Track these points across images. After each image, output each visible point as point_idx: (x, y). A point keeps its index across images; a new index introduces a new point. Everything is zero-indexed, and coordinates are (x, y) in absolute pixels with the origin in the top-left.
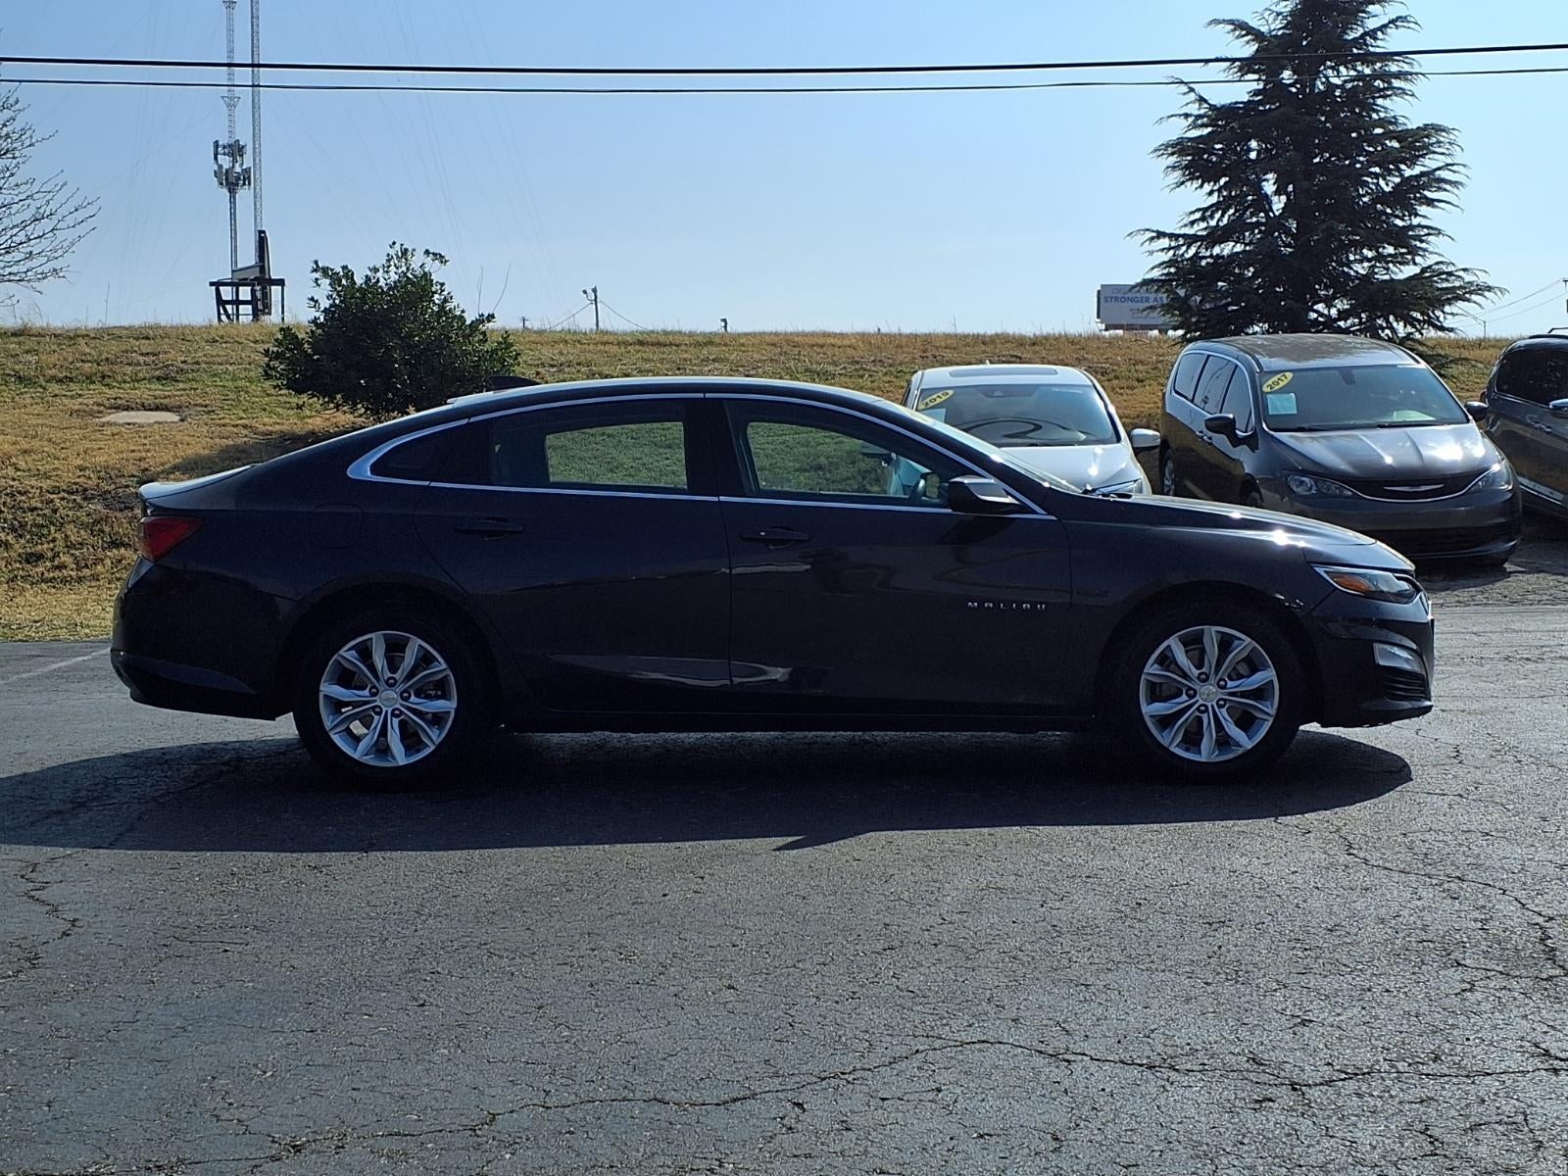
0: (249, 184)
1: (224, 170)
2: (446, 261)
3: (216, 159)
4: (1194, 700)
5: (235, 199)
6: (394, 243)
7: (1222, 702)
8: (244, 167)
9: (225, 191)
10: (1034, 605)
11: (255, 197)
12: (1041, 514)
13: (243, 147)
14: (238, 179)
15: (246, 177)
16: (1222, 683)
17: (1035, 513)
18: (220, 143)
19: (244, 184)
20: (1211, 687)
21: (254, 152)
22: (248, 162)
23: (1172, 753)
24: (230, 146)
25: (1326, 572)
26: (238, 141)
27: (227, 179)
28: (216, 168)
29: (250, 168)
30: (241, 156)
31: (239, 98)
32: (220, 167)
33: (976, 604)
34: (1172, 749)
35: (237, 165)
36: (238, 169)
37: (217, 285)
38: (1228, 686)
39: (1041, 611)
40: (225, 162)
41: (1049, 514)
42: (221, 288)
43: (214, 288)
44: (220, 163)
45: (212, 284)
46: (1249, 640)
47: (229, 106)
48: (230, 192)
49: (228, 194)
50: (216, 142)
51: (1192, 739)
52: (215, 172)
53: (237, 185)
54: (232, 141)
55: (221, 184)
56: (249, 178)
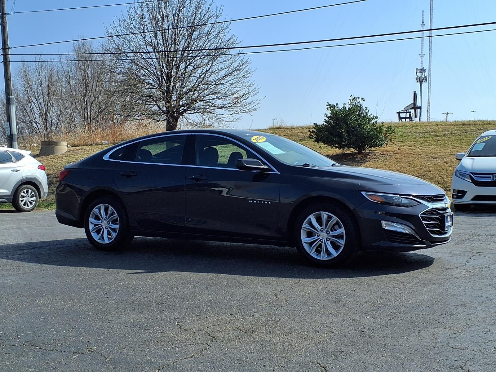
0: (427, 81)
1: (419, 77)
2: (365, 100)
3: (416, 74)
4: (319, 238)
5: (422, 86)
6: (352, 95)
7: (328, 239)
8: (425, 76)
9: (419, 84)
10: (268, 202)
11: (429, 85)
12: (276, 172)
13: (425, 69)
14: (423, 80)
15: (425, 79)
16: (328, 232)
17: (274, 171)
18: (418, 69)
19: (425, 81)
20: (324, 234)
21: (429, 71)
22: (427, 74)
23: (311, 256)
24: (421, 70)
25: (366, 194)
26: (424, 68)
27: (420, 80)
28: (416, 77)
29: (427, 76)
30: (424, 72)
31: (425, 54)
32: (418, 76)
33: (251, 201)
34: (311, 254)
35: (423, 75)
36: (423, 77)
37: (399, 113)
38: (330, 233)
39: (270, 204)
40: (419, 74)
41: (278, 172)
42: (400, 114)
43: (398, 114)
44: (418, 75)
45: (397, 113)
46: (336, 217)
47: (421, 57)
48: (420, 84)
49: (420, 85)
50: (417, 69)
51: (318, 251)
52: (416, 78)
53: (423, 81)
54: (421, 68)
55: (418, 81)
56: (427, 79)
